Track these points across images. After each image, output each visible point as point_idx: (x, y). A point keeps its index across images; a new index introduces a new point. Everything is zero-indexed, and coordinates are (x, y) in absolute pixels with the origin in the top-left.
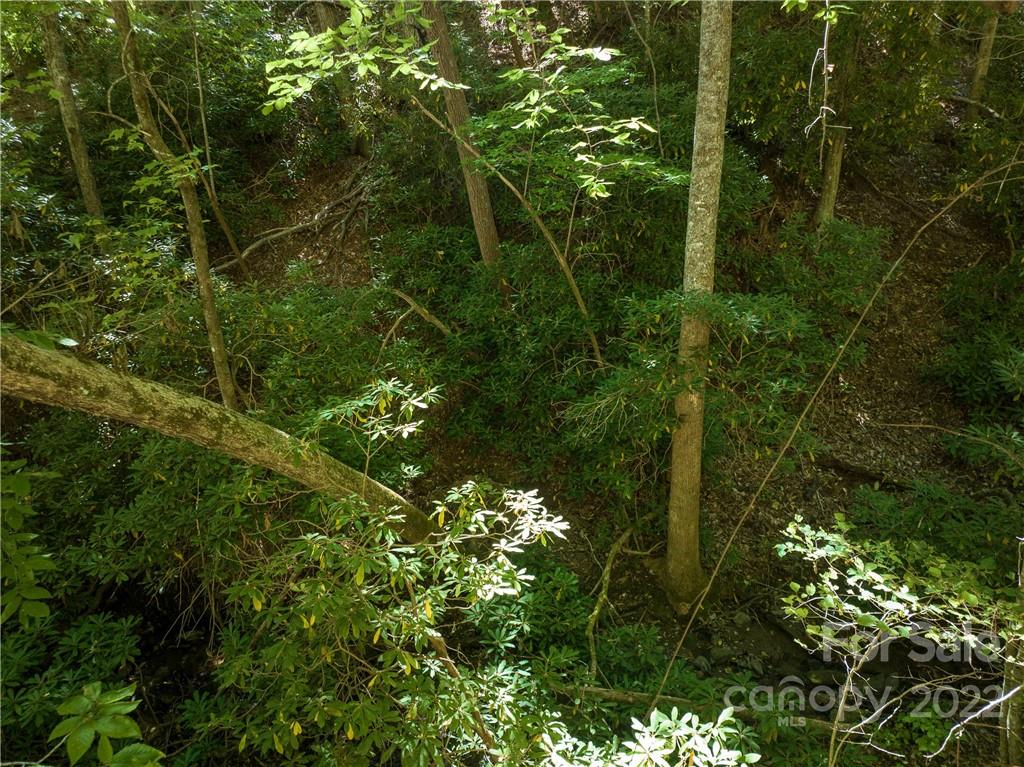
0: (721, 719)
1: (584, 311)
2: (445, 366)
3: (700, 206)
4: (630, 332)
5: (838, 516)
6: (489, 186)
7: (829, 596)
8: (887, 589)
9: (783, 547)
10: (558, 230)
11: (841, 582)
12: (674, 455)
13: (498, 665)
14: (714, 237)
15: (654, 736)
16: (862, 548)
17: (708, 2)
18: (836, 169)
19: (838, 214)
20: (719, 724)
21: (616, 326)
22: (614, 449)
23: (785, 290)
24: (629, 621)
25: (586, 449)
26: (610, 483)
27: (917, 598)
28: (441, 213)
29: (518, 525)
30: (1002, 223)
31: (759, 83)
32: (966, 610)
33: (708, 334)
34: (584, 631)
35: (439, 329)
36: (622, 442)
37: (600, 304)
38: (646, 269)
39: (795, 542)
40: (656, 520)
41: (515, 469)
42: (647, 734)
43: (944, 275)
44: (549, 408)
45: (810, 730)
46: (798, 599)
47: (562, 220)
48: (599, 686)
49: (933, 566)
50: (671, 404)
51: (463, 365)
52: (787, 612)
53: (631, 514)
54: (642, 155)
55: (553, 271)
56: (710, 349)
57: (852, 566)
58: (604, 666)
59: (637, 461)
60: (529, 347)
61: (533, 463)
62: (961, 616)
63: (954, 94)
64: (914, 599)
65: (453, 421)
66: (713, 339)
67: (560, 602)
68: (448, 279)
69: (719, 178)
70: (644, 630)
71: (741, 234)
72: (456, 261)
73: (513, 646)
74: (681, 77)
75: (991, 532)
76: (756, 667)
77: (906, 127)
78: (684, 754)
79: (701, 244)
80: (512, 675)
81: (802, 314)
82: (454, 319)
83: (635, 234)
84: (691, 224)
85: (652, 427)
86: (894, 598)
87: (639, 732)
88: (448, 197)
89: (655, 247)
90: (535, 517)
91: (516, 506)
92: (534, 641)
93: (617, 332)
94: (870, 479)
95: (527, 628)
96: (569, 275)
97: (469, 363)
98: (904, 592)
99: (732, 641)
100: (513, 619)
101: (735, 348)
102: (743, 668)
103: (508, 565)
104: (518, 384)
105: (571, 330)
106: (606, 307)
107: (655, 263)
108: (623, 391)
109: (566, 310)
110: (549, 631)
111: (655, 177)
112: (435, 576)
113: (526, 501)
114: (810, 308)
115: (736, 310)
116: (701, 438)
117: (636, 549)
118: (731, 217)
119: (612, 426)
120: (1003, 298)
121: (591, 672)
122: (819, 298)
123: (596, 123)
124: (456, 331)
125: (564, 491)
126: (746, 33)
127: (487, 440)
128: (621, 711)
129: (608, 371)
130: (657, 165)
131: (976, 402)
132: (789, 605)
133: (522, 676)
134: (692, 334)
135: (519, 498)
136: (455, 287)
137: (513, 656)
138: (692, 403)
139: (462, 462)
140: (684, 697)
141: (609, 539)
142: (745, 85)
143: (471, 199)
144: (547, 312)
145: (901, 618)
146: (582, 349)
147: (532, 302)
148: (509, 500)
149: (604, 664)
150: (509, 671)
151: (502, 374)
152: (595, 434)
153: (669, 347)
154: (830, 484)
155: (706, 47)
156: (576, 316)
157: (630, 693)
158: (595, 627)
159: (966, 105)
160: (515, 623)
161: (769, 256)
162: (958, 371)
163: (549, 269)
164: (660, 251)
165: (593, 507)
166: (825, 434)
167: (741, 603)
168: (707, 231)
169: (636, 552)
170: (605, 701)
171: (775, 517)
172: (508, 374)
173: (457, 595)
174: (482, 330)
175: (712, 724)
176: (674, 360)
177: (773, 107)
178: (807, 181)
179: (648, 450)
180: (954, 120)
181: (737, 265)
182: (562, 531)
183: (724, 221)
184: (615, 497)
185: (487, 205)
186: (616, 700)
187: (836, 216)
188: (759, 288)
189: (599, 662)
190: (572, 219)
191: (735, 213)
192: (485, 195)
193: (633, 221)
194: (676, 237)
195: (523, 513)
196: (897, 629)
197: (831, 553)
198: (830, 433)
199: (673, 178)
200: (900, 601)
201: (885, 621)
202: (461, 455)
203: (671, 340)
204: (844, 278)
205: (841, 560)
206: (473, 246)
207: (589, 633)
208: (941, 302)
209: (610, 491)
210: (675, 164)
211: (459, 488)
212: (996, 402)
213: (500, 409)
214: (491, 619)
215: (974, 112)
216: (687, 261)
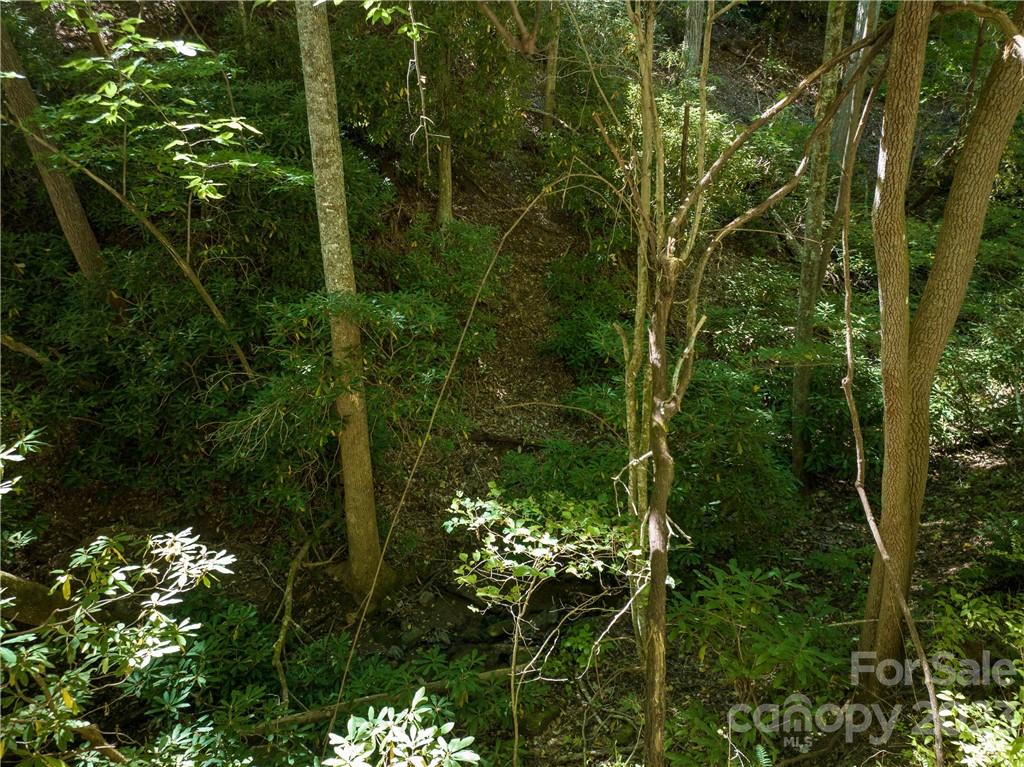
0: (415, 702)
1: (221, 320)
2: (48, 403)
3: (328, 207)
4: (277, 338)
5: (491, 484)
6: (75, 184)
7: (492, 558)
8: (533, 540)
9: (449, 523)
10: (175, 233)
11: (499, 543)
12: (344, 457)
13: (172, 730)
14: (348, 239)
15: (353, 744)
16: (513, 508)
17: (301, 3)
18: (448, 173)
19: (456, 215)
20: (413, 709)
21: (262, 333)
22: (279, 463)
23: (422, 286)
24: (317, 635)
25: (247, 470)
26: (280, 500)
27: (557, 541)
28: (16, 217)
29: (172, 573)
30: (580, 219)
31: (366, 86)
32: (592, 540)
33: (358, 333)
34: (270, 661)
35: (31, 358)
36: (287, 455)
37: (239, 310)
38: (285, 272)
39: (459, 516)
40: (334, 525)
41: (163, 509)
42: (346, 744)
43: (545, 265)
44: (197, 432)
45: (495, 682)
46: (468, 568)
47: (177, 221)
48: (293, 713)
49: (564, 510)
50: (333, 407)
51: (73, 398)
52: (459, 582)
53: (308, 526)
54: (259, 153)
55: (178, 278)
56: (363, 348)
57: (505, 525)
58: (297, 690)
59: (305, 472)
60: (160, 367)
61: (186, 496)
62: (589, 547)
63: (533, 106)
64: (554, 542)
65: (70, 466)
66: (364, 338)
67: (239, 640)
68: (37, 296)
69: (342, 180)
70: (335, 640)
71: (374, 234)
72: (44, 274)
73: (188, 705)
74: (287, 76)
75: (604, 471)
76: (444, 639)
77: (499, 136)
78: (385, 749)
79: (336, 245)
80: (191, 736)
81: (438, 307)
82: (51, 344)
83: (267, 235)
84: (322, 225)
85: (317, 434)
86: (540, 545)
87: (337, 745)
88: (22, 198)
89: (291, 249)
90: (193, 558)
91: (167, 552)
92: (214, 691)
93: (264, 340)
94: (513, 444)
95: (201, 680)
96: (196, 281)
97: (82, 394)
98: (546, 539)
99: (420, 621)
100: (184, 675)
101: (386, 344)
102: (432, 644)
103: (165, 620)
104: (151, 410)
105: (208, 342)
106: (246, 314)
107: (293, 265)
108: (279, 401)
109: (199, 321)
110: (230, 675)
111: (276, 176)
112: (71, 659)
113: (179, 545)
114: (446, 301)
115: (381, 308)
116: (367, 436)
117: (318, 561)
118: (361, 218)
119: (274, 440)
120: (589, 280)
121: (282, 702)
122: (452, 292)
123: (193, 121)
124: (57, 359)
125: (228, 520)
126: (346, 36)
127: (120, 480)
128: (320, 730)
129: (260, 382)
130: (277, 164)
131: (581, 367)
132: (462, 575)
133: (203, 734)
134: (343, 336)
135: (169, 542)
136: (46, 305)
137: (189, 717)
138: (353, 402)
139: (90, 514)
140: (381, 692)
141: (287, 558)
142: (352, 89)
143: (54, 200)
144: (177, 326)
145: (547, 561)
146: (226, 362)
147: (154, 315)
148: (157, 547)
149: (297, 689)
150: (186, 733)
151: (128, 402)
152: (255, 451)
153: (321, 351)
154: (484, 455)
155: (306, 48)
156: (215, 326)
157: (327, 708)
158: (282, 653)
159: (542, 116)
160: (186, 679)
161: (404, 254)
162: (564, 344)
163: (172, 276)
164: (296, 253)
165: (264, 529)
166: (474, 412)
167: (424, 584)
168: (341, 233)
169: (317, 564)
170: (301, 726)
171: (444, 495)
172: (137, 400)
173: (105, 671)
174: (93, 353)
175: (407, 710)
176: (329, 363)
177: (382, 112)
178: (425, 183)
179: (317, 457)
180: (535, 130)
181: (376, 264)
182: (227, 567)
183: (356, 221)
184: (288, 514)
185: (77, 206)
186: (313, 721)
187: (454, 216)
188: (400, 286)
189: (290, 689)
190: (189, 221)
191: (365, 214)
192: (72, 195)
193: (261, 222)
194: (312, 238)
195: (177, 558)
196: (545, 572)
197: (489, 519)
198: (478, 411)
199: (297, 178)
200: (545, 546)
201: (537, 566)
202: (89, 506)
203: (323, 342)
204: (469, 273)
205: (497, 522)
206: (65, 254)
207: (276, 662)
208: (545, 288)
209: (282, 508)
210: (296, 163)
211: (87, 548)
212: (595, 365)
213: (132, 442)
214: (156, 684)
215: (549, 123)
216: (326, 263)
